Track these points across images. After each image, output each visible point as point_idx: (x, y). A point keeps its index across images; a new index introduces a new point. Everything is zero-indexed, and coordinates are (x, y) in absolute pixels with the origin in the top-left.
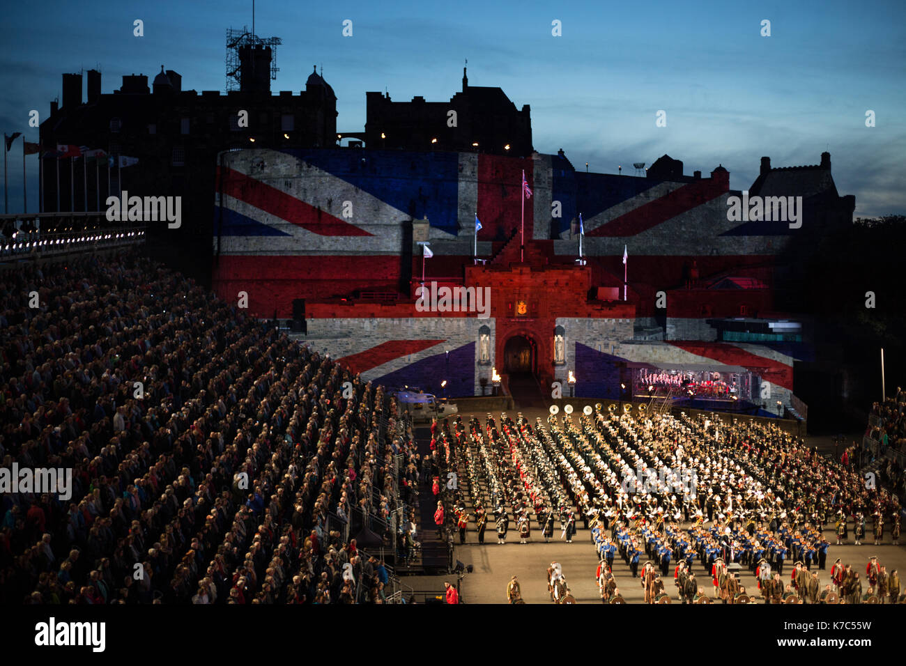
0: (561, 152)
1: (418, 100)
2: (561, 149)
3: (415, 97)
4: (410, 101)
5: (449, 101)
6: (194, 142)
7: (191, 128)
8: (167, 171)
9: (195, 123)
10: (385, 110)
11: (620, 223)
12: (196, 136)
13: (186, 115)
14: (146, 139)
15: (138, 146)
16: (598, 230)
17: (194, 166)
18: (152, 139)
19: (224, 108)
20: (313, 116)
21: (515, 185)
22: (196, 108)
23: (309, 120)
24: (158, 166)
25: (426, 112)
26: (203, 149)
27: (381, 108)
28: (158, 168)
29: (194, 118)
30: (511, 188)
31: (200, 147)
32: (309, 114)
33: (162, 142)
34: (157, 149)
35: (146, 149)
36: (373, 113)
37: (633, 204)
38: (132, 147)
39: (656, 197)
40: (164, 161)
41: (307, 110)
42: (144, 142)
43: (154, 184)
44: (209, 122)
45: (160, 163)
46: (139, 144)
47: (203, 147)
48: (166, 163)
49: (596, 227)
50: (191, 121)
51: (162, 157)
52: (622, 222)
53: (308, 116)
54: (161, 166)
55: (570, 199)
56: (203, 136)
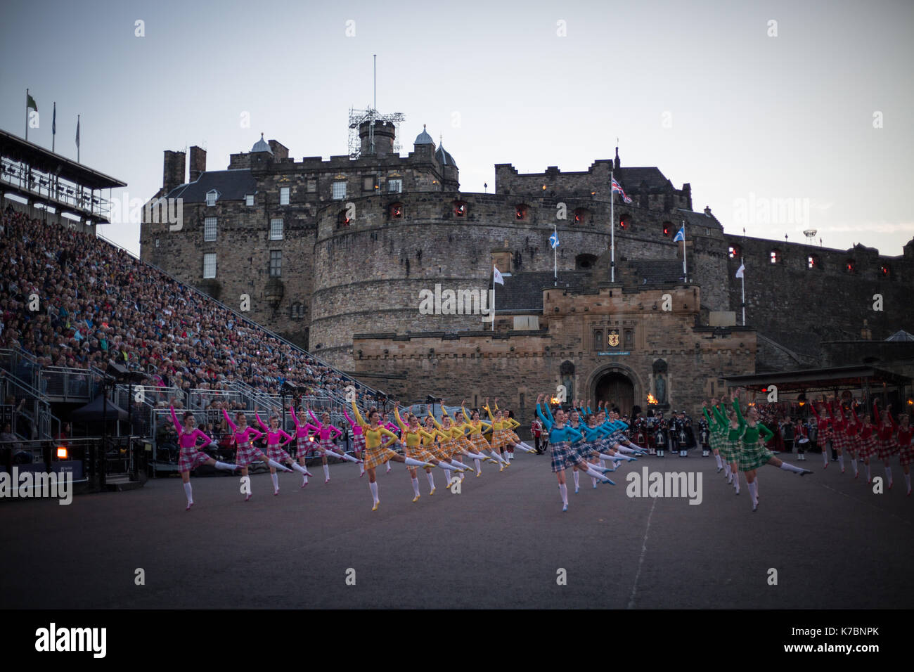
0: (708, 210)
1: (553, 172)
2: (707, 207)
3: (549, 168)
4: (544, 172)
5: (587, 170)
6: (294, 213)
7: (291, 197)
8: (265, 244)
9: (295, 192)
10: (515, 183)
11: (786, 297)
12: (296, 206)
13: (285, 184)
14: (243, 211)
15: (234, 219)
16: (758, 303)
17: (293, 239)
18: (249, 211)
19: (326, 174)
20: (422, 179)
21: (647, 241)
22: (296, 176)
23: (417, 184)
24: (255, 239)
25: (561, 183)
26: (302, 220)
27: (511, 182)
28: (255, 242)
29: (295, 187)
30: (641, 243)
31: (300, 218)
32: (418, 177)
33: (260, 214)
34: (254, 221)
35: (242, 222)
36: (502, 187)
37: (803, 275)
38: (228, 220)
39: (832, 270)
40: (262, 235)
41: (415, 173)
42: (241, 214)
43: (250, 259)
44: (309, 191)
45: (258, 237)
46: (236, 216)
47: (302, 217)
48: (263, 237)
49: (755, 298)
50: (291, 190)
51: (259, 229)
52: (789, 296)
53: (416, 179)
54: (258, 240)
55: (719, 262)
56: (304, 206)
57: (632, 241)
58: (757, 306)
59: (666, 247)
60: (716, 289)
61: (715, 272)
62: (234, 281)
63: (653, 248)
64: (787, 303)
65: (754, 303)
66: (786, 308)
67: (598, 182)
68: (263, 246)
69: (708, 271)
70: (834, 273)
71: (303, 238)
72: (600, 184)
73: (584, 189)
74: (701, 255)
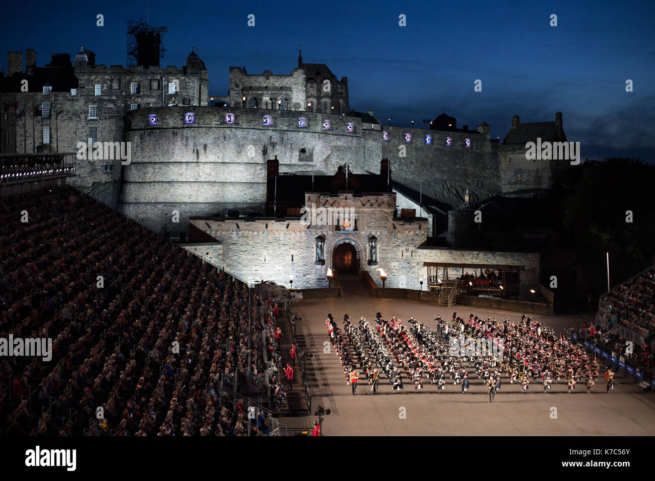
6: (105, 103)
7: (102, 92)
8: (85, 123)
9: (105, 88)
10: (243, 80)
11: (413, 162)
12: (106, 98)
13: (98, 82)
14: (69, 100)
15: (63, 105)
16: (397, 168)
17: (104, 120)
18: (73, 100)
19: (127, 77)
20: (191, 84)
21: (339, 135)
22: (107, 77)
23: (188, 87)
24: (78, 119)
25: (273, 82)
26: (111, 108)
27: (240, 79)
28: (78, 121)
29: (105, 85)
30: (336, 137)
31: (109, 106)
32: (189, 82)
33: (82, 102)
34: (77, 107)
35: (69, 108)
36: (234, 82)
37: (422, 149)
38: (59, 106)
39: (438, 144)
40: (83, 116)
41: (187, 80)
42: (69, 102)
43: (75, 133)
44: (115, 88)
45: (80, 117)
46: (65, 104)
47: (111, 106)
48: (84, 118)
49: (396, 165)
50: (102, 87)
51: (81, 113)
52: (414, 161)
53: (188, 84)
54: (80, 120)
55: (378, 145)
56: (111, 98)
57: (331, 136)
58: (397, 170)
59: (350, 138)
60: (376, 162)
61: (375, 151)
62: (64, 147)
63: (342, 140)
64: (413, 166)
65: (395, 168)
66: (413, 170)
67: (296, 82)
68: (83, 123)
69: (372, 151)
70: (439, 146)
71: (112, 120)
72: (298, 84)
73: (288, 86)
74: (368, 141)
